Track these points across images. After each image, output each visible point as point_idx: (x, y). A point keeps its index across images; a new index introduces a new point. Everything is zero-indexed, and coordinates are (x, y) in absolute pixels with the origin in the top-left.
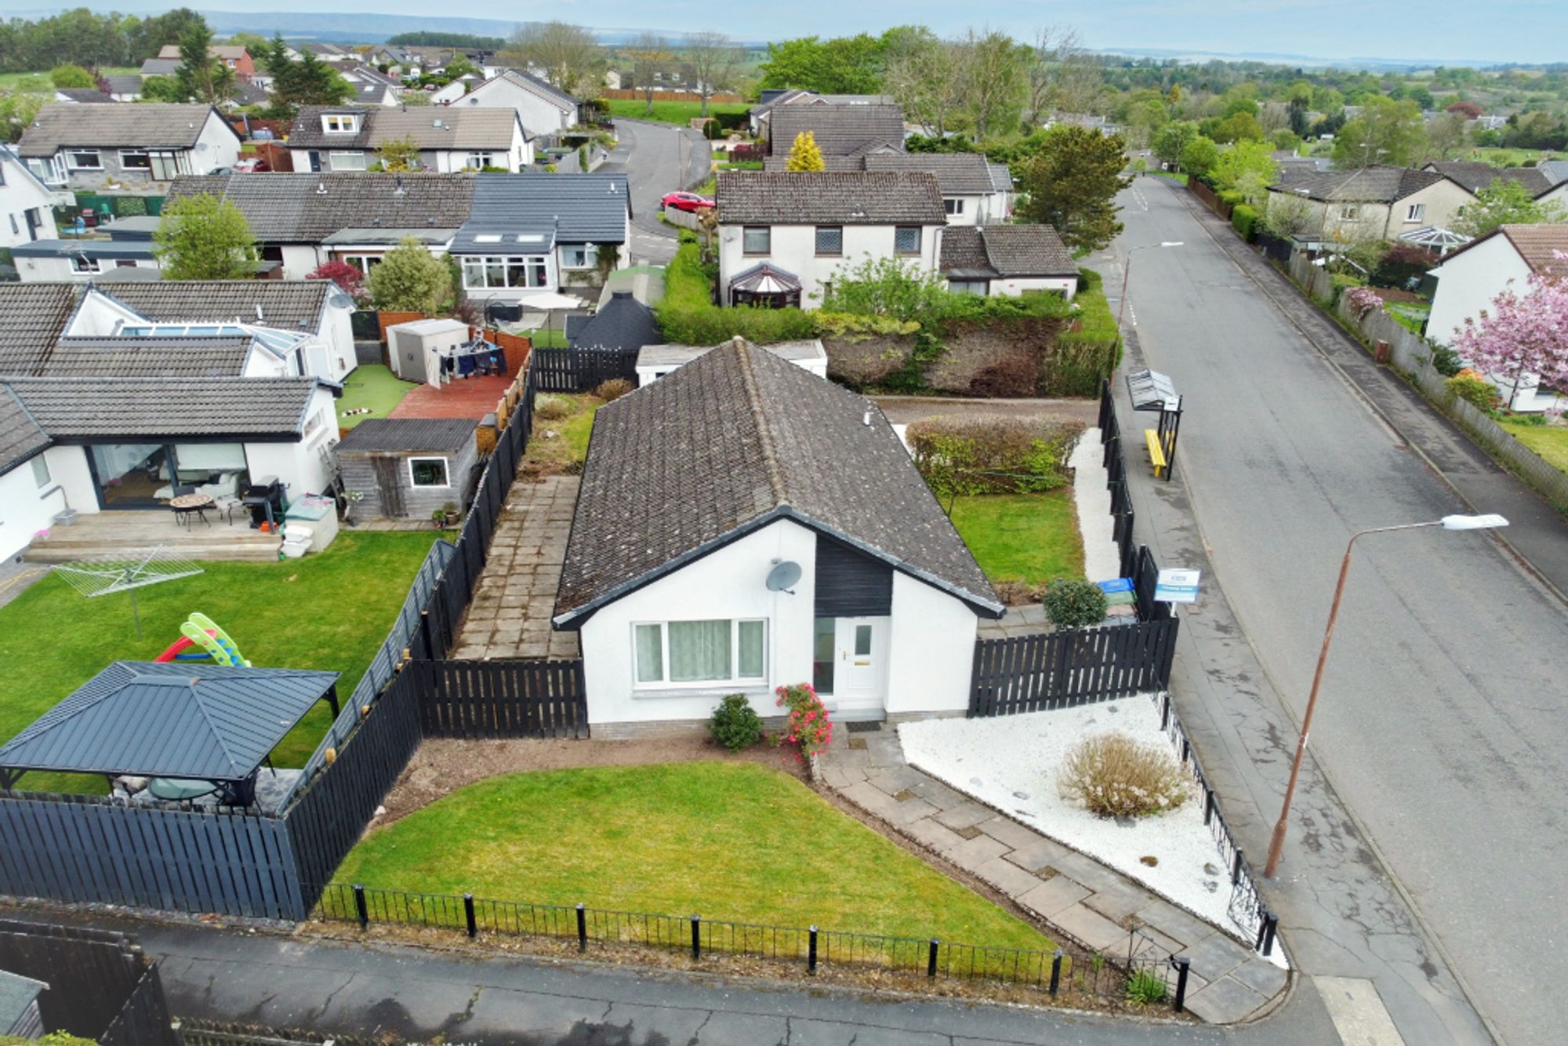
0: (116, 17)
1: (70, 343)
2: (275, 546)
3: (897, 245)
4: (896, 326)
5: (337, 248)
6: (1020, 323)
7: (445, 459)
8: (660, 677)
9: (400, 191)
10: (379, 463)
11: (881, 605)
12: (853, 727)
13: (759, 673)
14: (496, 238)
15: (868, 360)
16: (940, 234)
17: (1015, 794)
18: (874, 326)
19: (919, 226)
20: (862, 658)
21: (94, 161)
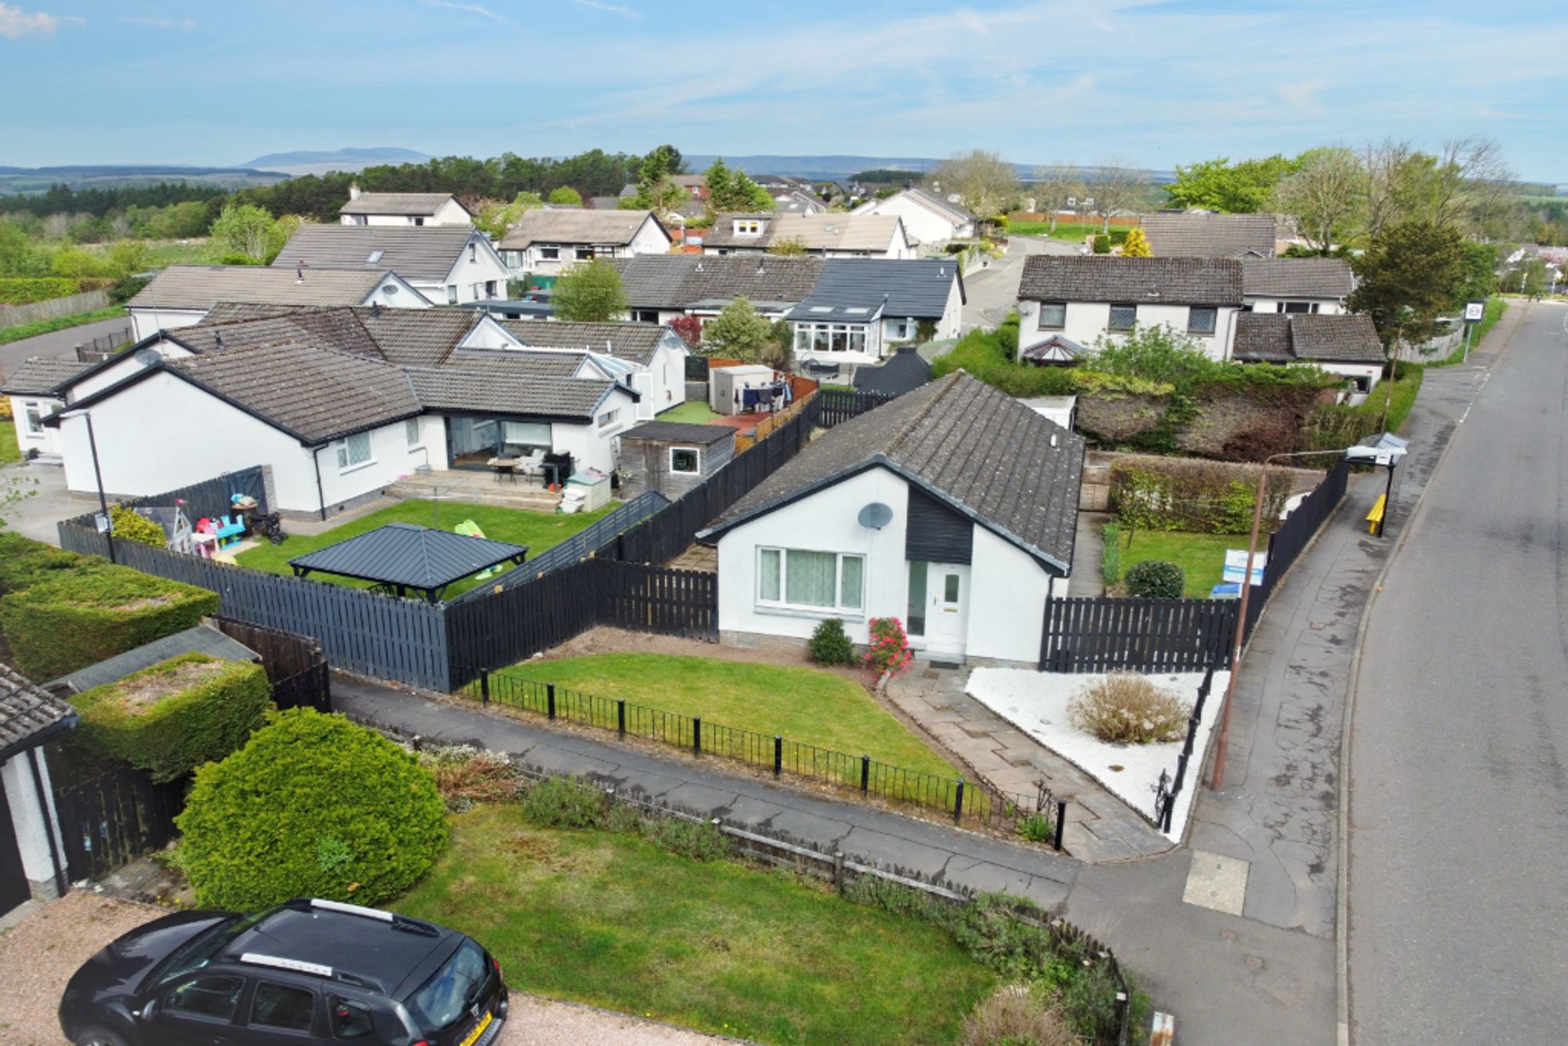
0: (621, 158)
1: (460, 352)
2: (555, 502)
3: (1191, 325)
4: (1151, 387)
5: (697, 312)
6: (1276, 389)
7: (698, 450)
8: (778, 599)
9: (761, 271)
10: (648, 450)
11: (962, 555)
12: (935, 664)
13: (858, 603)
14: (828, 310)
15: (1122, 418)
16: (1235, 316)
17: (1042, 722)
18: (1128, 386)
19: (1214, 308)
20: (951, 605)
21: (554, 254)
